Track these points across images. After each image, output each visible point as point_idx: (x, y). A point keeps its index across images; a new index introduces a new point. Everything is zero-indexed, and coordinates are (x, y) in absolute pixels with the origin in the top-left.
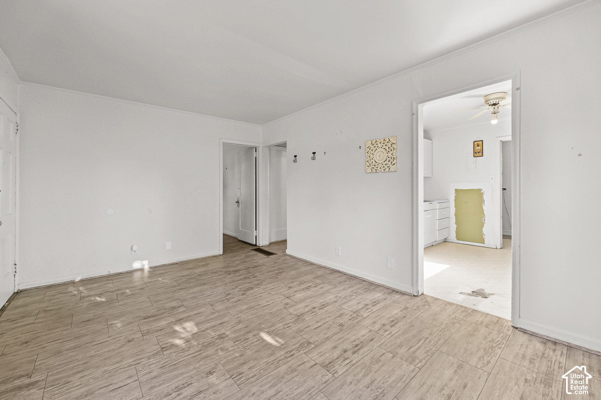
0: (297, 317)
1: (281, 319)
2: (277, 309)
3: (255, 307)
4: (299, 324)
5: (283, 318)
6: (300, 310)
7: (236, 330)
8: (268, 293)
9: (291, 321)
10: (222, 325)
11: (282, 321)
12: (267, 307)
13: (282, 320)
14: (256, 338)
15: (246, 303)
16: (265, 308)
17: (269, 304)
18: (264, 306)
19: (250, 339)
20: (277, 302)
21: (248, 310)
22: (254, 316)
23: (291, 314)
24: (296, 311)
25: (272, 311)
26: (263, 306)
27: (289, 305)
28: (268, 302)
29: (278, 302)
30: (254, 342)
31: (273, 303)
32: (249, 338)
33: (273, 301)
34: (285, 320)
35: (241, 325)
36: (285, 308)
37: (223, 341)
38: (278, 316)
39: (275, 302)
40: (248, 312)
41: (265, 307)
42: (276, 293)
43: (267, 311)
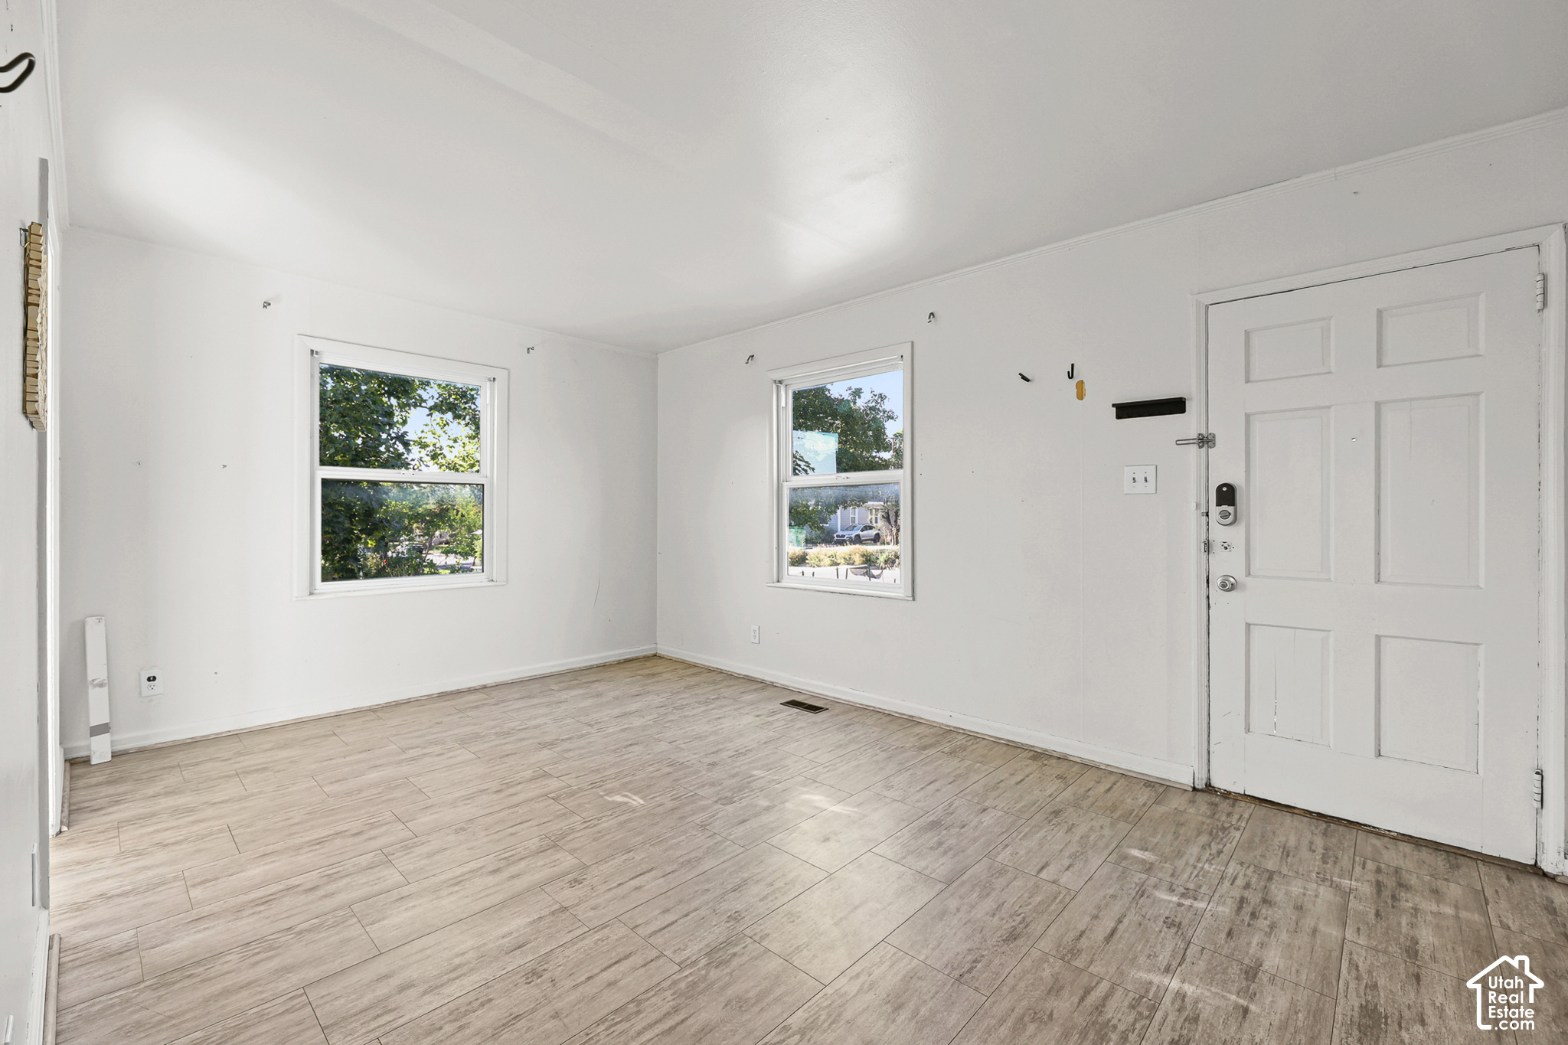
0: (560, 843)
1: (602, 836)
2: (610, 863)
3: (675, 867)
4: (561, 829)
5: (596, 840)
6: (540, 863)
7: (704, 812)
8: (641, 931)
9: (579, 834)
10: (739, 819)
11: (599, 832)
12: (639, 870)
13: (600, 835)
14: (657, 801)
15: (708, 880)
16: (645, 867)
17: (632, 879)
18: (648, 871)
19: (669, 799)
20: (605, 887)
21: (694, 856)
22: (673, 841)
23: (572, 852)
24: (555, 861)
25: (624, 857)
26: (653, 872)
27: (570, 877)
28: (637, 888)
29: (603, 890)
30: (660, 795)
31: (620, 885)
32: (672, 800)
33: (620, 891)
34: (593, 834)
35: (698, 821)
36: (586, 867)
37: (718, 794)
38: (610, 845)
39: (615, 887)
40: (693, 852)
41: (645, 870)
42: (606, 931)
43: (638, 858)
